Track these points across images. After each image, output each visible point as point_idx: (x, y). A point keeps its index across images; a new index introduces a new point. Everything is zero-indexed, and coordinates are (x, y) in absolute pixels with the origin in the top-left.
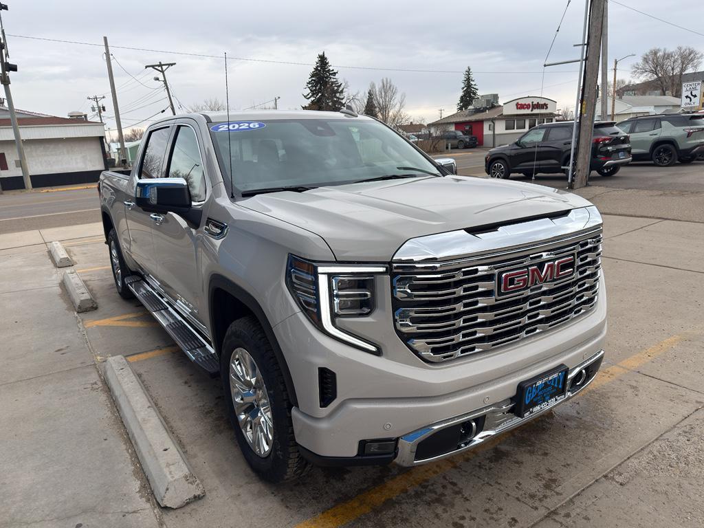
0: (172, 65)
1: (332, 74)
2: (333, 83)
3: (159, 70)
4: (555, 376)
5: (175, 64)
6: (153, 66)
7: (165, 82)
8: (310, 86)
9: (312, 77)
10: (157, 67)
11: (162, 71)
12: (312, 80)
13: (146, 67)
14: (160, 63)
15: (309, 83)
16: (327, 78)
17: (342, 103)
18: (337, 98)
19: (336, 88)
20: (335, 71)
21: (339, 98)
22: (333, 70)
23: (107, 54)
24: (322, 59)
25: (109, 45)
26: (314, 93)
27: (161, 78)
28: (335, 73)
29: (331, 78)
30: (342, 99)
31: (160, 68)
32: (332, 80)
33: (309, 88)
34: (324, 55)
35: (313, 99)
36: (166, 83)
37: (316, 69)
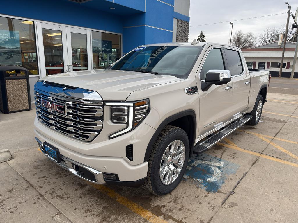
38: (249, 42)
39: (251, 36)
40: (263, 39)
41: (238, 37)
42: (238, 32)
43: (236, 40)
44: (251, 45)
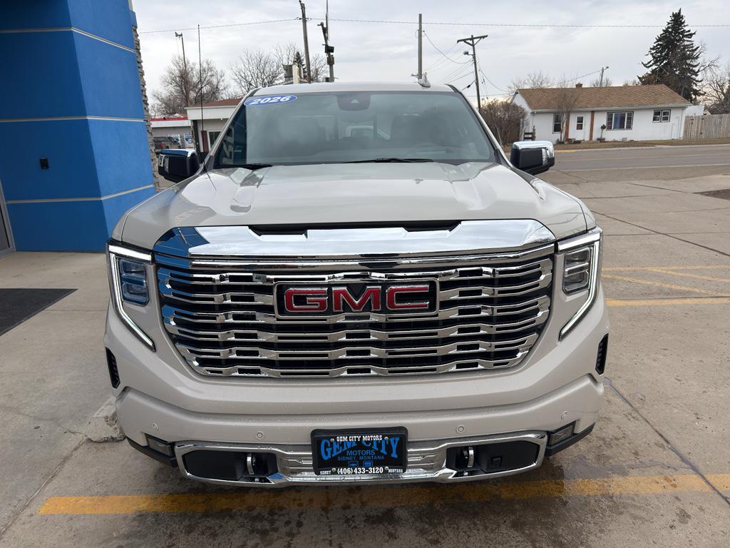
0: (484, 37)
1: (687, 36)
2: (685, 47)
3: (469, 44)
4: (377, 438)
5: (486, 36)
6: (465, 40)
7: (474, 56)
8: (653, 52)
9: (658, 41)
10: (468, 41)
11: (473, 45)
12: (657, 45)
13: (458, 41)
14: (472, 36)
15: (653, 49)
16: (680, 40)
17: (694, 71)
18: (687, 64)
19: (688, 53)
20: (692, 32)
21: (690, 65)
22: (689, 31)
23: (420, 31)
24: (677, 19)
25: (423, 21)
26: (656, 60)
27: (471, 52)
28: (691, 35)
29: (684, 41)
30: (696, 66)
31: (471, 42)
32: (686, 43)
33: (652, 54)
34: (679, 13)
35: (654, 67)
36: (474, 58)
37: (666, 31)
38: (209, 83)
39: (210, 69)
40: (243, 75)
41: (180, 71)
42: (177, 58)
43: (178, 79)
44: (215, 90)
